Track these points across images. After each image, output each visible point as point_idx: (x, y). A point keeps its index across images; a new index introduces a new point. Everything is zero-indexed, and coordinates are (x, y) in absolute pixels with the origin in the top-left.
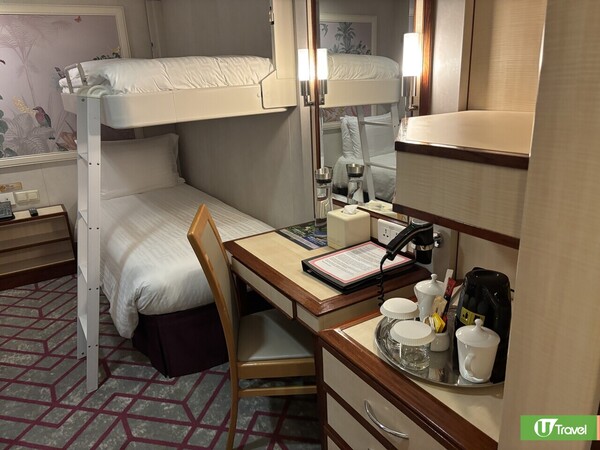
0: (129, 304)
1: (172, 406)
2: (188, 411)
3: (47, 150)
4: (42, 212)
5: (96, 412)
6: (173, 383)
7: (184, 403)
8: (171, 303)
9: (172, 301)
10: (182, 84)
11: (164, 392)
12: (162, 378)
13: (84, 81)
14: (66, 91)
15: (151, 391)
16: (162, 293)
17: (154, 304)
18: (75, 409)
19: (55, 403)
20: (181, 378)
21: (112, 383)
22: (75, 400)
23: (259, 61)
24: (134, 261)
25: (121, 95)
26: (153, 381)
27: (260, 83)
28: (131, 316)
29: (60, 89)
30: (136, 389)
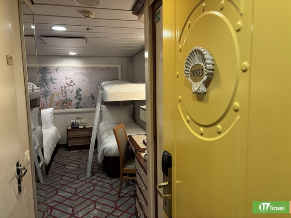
0: (102, 152)
2: (112, 187)
3: (92, 107)
5: (87, 183)
7: (111, 185)
12: (108, 178)
16: (110, 150)
17: (108, 153)
18: (82, 181)
19: (78, 179)
21: (94, 177)
22: (83, 179)
26: (105, 178)
28: (102, 156)
30: (100, 179)
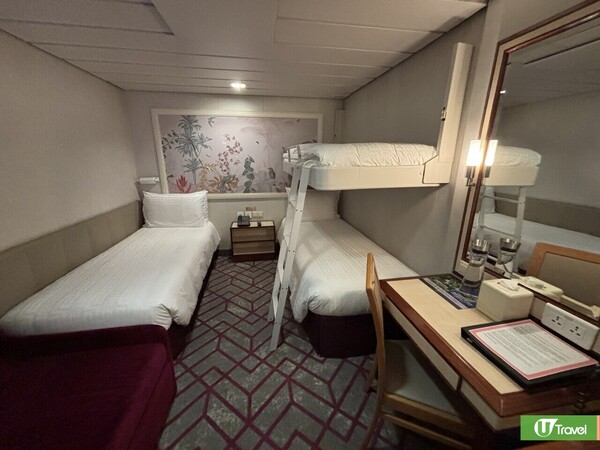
0: (304, 303)
1: (321, 383)
2: (332, 392)
3: (271, 191)
4: (264, 224)
5: (274, 369)
6: (322, 362)
7: (329, 384)
8: (331, 310)
9: (332, 309)
10: (368, 162)
11: (317, 368)
12: (316, 356)
13: (300, 156)
14: (286, 160)
15: (308, 363)
16: (326, 303)
17: (320, 308)
18: (261, 361)
19: (251, 352)
20: (329, 359)
22: (263, 354)
23: (425, 148)
24: (311, 273)
25: (325, 168)
26: (310, 355)
27: (425, 164)
28: (304, 310)
29: (283, 159)
30: (299, 359)
